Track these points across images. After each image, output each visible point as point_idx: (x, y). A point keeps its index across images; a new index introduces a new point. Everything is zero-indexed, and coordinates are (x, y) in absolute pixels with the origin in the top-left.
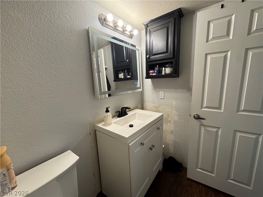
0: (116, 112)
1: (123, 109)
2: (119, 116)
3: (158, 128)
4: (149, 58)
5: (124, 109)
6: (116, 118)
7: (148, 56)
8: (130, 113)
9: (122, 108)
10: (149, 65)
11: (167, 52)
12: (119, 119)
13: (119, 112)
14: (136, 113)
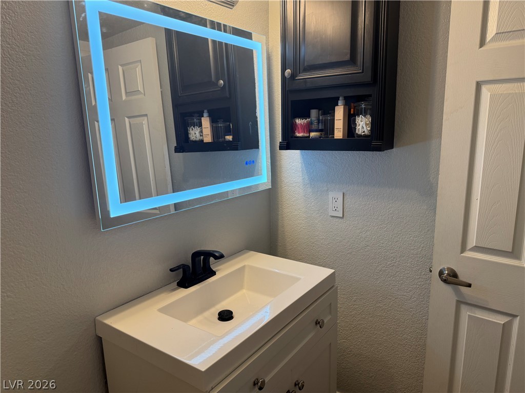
0: (171, 270)
1: (197, 259)
2: (185, 283)
3: (317, 323)
4: (293, 76)
5: (202, 257)
6: (174, 290)
7: (288, 71)
8: (223, 270)
9: (196, 255)
10: (292, 102)
11: (353, 60)
12: (183, 293)
13: (184, 267)
14: (244, 267)
